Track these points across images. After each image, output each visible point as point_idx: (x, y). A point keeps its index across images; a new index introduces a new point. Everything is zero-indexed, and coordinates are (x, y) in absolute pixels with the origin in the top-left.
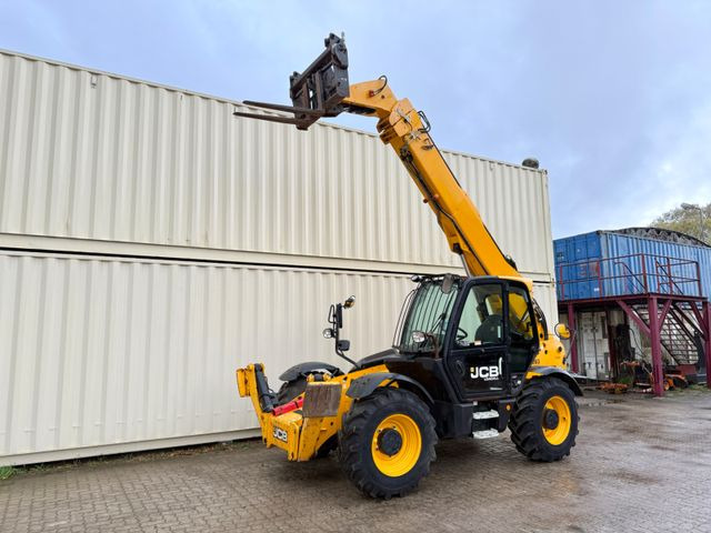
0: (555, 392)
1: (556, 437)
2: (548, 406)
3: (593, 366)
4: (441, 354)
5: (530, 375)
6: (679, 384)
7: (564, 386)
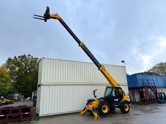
0: (126, 103)
1: (127, 110)
2: (125, 105)
3: (137, 99)
4: (110, 97)
5: (122, 101)
6: (152, 102)
7: (128, 103)
